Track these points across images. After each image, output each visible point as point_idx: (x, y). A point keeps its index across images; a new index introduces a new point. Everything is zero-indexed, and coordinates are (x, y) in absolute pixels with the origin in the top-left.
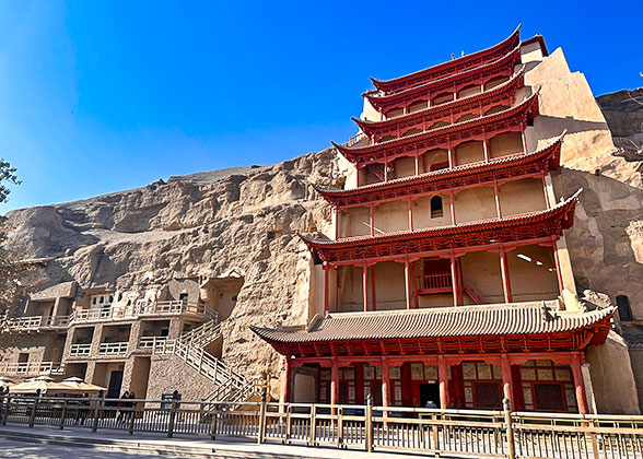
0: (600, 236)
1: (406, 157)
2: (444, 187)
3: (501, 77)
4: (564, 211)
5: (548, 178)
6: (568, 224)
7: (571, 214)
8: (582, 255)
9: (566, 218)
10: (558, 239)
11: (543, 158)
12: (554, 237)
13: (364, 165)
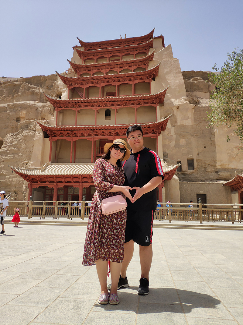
0: (174, 136)
1: (95, 86)
2: (112, 105)
3: (143, 53)
4: (163, 123)
5: (158, 107)
6: (163, 129)
7: (166, 125)
8: (167, 143)
9: (164, 127)
10: (159, 135)
11: (158, 97)
12: (157, 134)
13: (72, 87)
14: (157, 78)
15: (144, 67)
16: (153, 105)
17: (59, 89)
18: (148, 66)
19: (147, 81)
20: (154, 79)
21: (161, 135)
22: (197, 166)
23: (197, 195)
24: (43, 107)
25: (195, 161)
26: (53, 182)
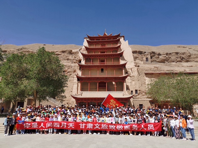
1: (96, 58)
9: (126, 77)
11: (123, 65)
12: (124, 80)
13: (86, 58)
14: (122, 56)
16: (122, 68)
17: (80, 58)
18: (118, 50)
19: (118, 57)
22: (139, 92)
23: (140, 104)
24: (75, 66)
25: (138, 90)
26: (86, 100)
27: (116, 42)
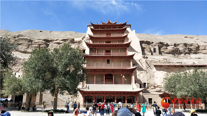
1: (102, 48)
4: (135, 69)
5: (131, 60)
11: (131, 56)
12: (132, 73)
13: (91, 48)
14: (129, 46)
15: (123, 40)
16: (129, 59)
17: (84, 47)
18: (125, 40)
19: (125, 47)
20: (128, 47)
21: (134, 73)
22: (148, 86)
23: (149, 99)
25: (146, 84)
26: (93, 94)
27: (123, 31)
